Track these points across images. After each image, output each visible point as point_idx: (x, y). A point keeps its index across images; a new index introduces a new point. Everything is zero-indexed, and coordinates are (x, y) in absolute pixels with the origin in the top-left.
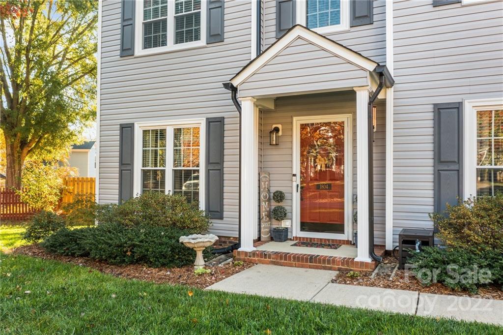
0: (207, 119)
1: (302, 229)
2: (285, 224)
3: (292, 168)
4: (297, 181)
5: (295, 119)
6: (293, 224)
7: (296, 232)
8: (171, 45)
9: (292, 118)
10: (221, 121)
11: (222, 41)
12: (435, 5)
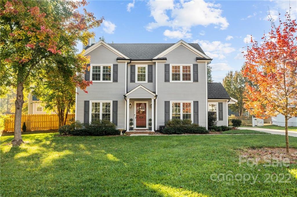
0: (113, 101)
1: (136, 127)
2: (133, 126)
3: (134, 113)
4: (135, 116)
5: (135, 102)
9: (134, 101)
10: (117, 101)
11: (117, 82)
12: (165, 82)
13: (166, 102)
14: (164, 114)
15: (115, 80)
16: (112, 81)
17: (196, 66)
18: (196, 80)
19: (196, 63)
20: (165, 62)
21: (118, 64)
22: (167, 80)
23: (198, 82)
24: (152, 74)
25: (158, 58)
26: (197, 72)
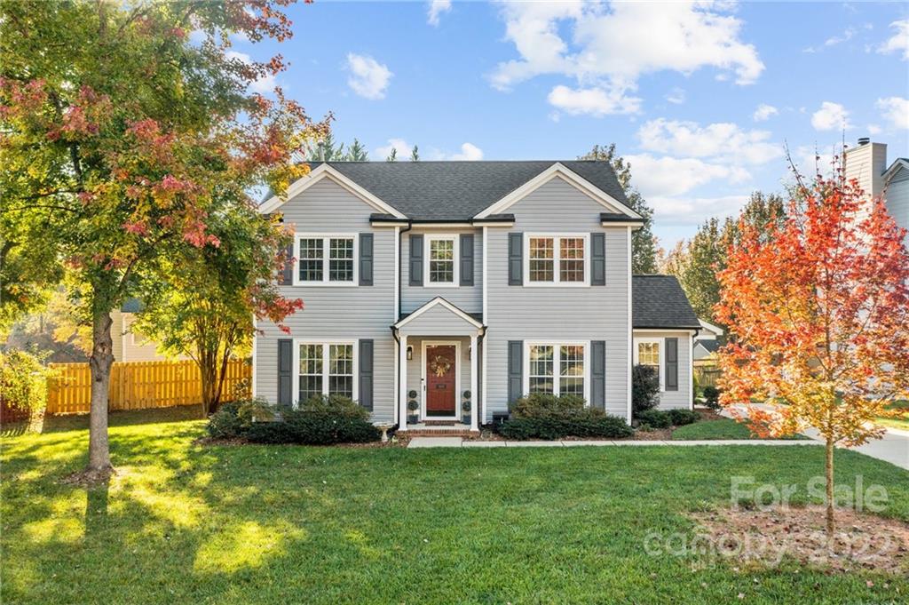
0: (360, 340)
1: (428, 415)
2: (416, 412)
3: (421, 374)
4: (424, 383)
6: (421, 412)
7: (424, 417)
8: (326, 281)
9: (421, 342)
10: (371, 342)
11: (372, 285)
12: (510, 284)
13: (511, 344)
14: (506, 377)
15: (367, 280)
16: (355, 282)
17: (599, 240)
18: (599, 280)
19: (599, 230)
20: (511, 227)
21: (375, 234)
22: (515, 280)
23: (604, 284)
24: (472, 262)
25: (490, 216)
26: (604, 256)
